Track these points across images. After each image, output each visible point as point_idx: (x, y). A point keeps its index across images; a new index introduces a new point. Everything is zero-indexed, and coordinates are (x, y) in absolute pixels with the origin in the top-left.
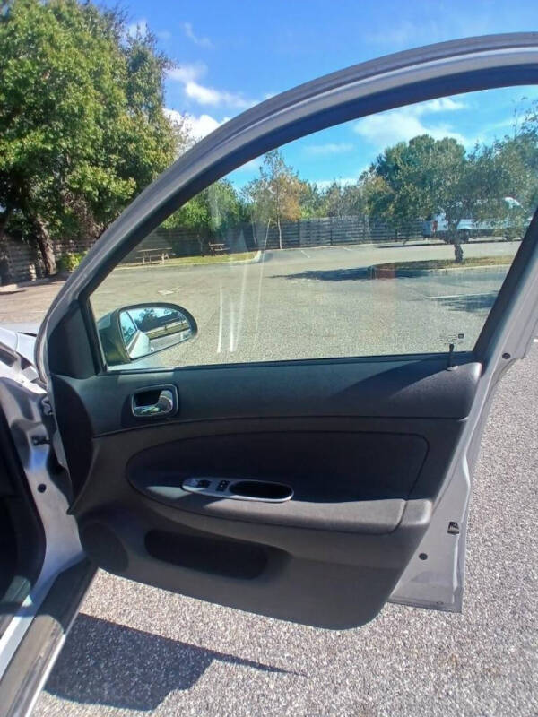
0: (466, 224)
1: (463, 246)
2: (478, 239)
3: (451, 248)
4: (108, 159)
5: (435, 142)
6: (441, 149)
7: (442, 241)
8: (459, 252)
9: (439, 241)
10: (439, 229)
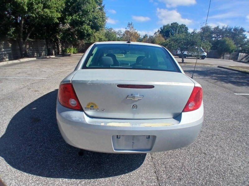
0: (186, 53)
1: (184, 59)
2: (189, 57)
3: (181, 59)
4: (89, 23)
5: (179, 25)
6: (181, 27)
7: (178, 57)
8: (183, 60)
9: (177, 57)
10: (178, 53)
